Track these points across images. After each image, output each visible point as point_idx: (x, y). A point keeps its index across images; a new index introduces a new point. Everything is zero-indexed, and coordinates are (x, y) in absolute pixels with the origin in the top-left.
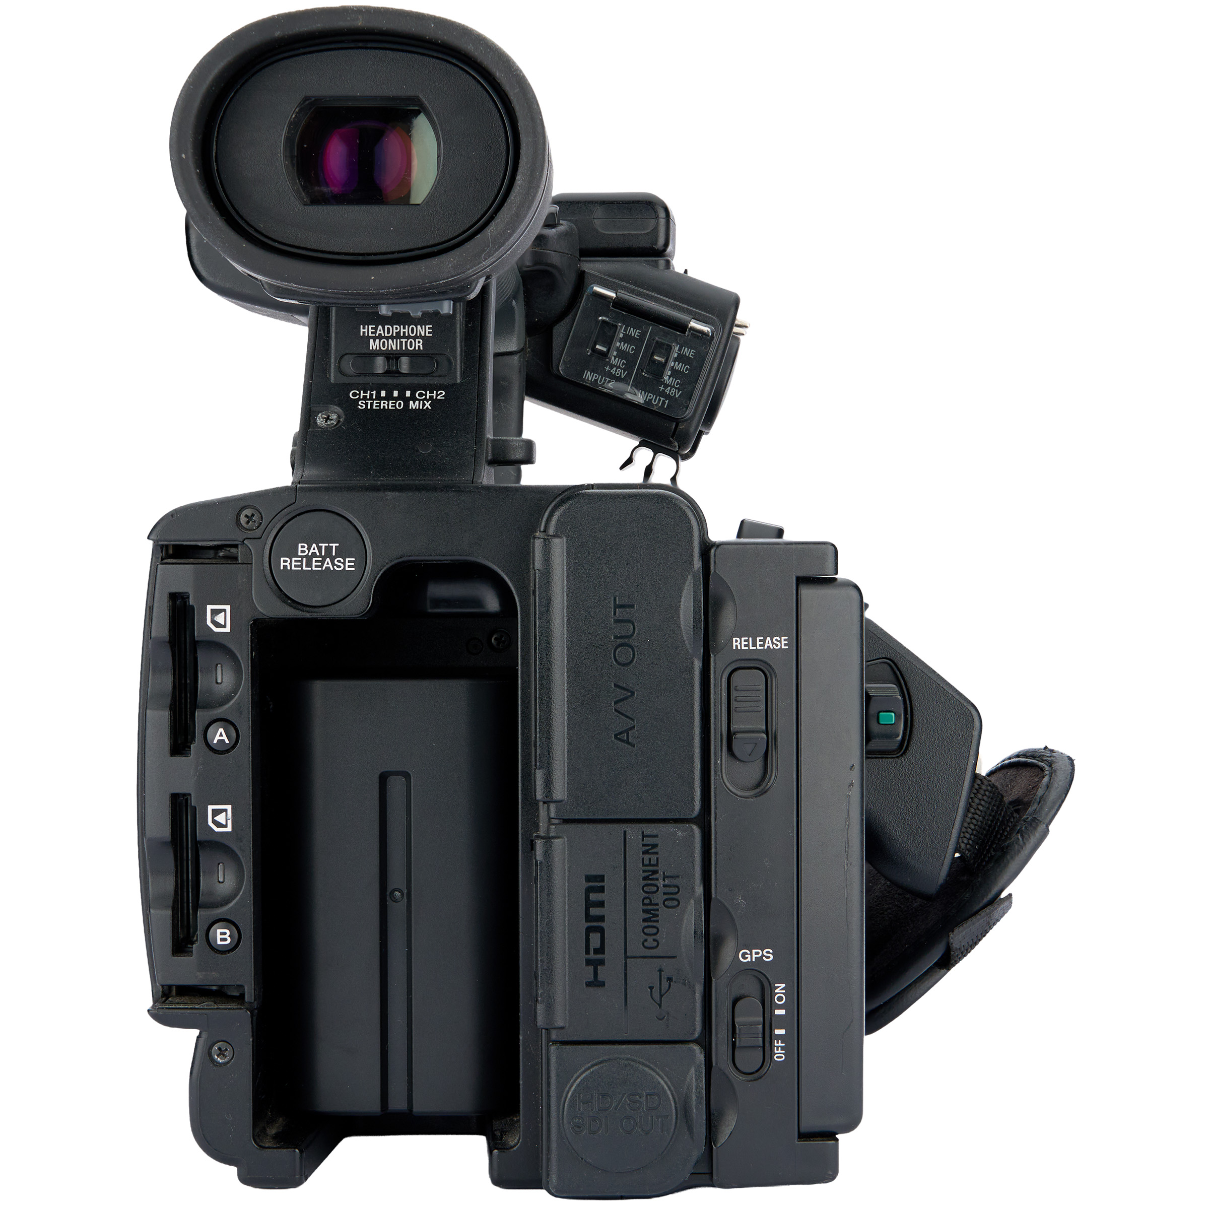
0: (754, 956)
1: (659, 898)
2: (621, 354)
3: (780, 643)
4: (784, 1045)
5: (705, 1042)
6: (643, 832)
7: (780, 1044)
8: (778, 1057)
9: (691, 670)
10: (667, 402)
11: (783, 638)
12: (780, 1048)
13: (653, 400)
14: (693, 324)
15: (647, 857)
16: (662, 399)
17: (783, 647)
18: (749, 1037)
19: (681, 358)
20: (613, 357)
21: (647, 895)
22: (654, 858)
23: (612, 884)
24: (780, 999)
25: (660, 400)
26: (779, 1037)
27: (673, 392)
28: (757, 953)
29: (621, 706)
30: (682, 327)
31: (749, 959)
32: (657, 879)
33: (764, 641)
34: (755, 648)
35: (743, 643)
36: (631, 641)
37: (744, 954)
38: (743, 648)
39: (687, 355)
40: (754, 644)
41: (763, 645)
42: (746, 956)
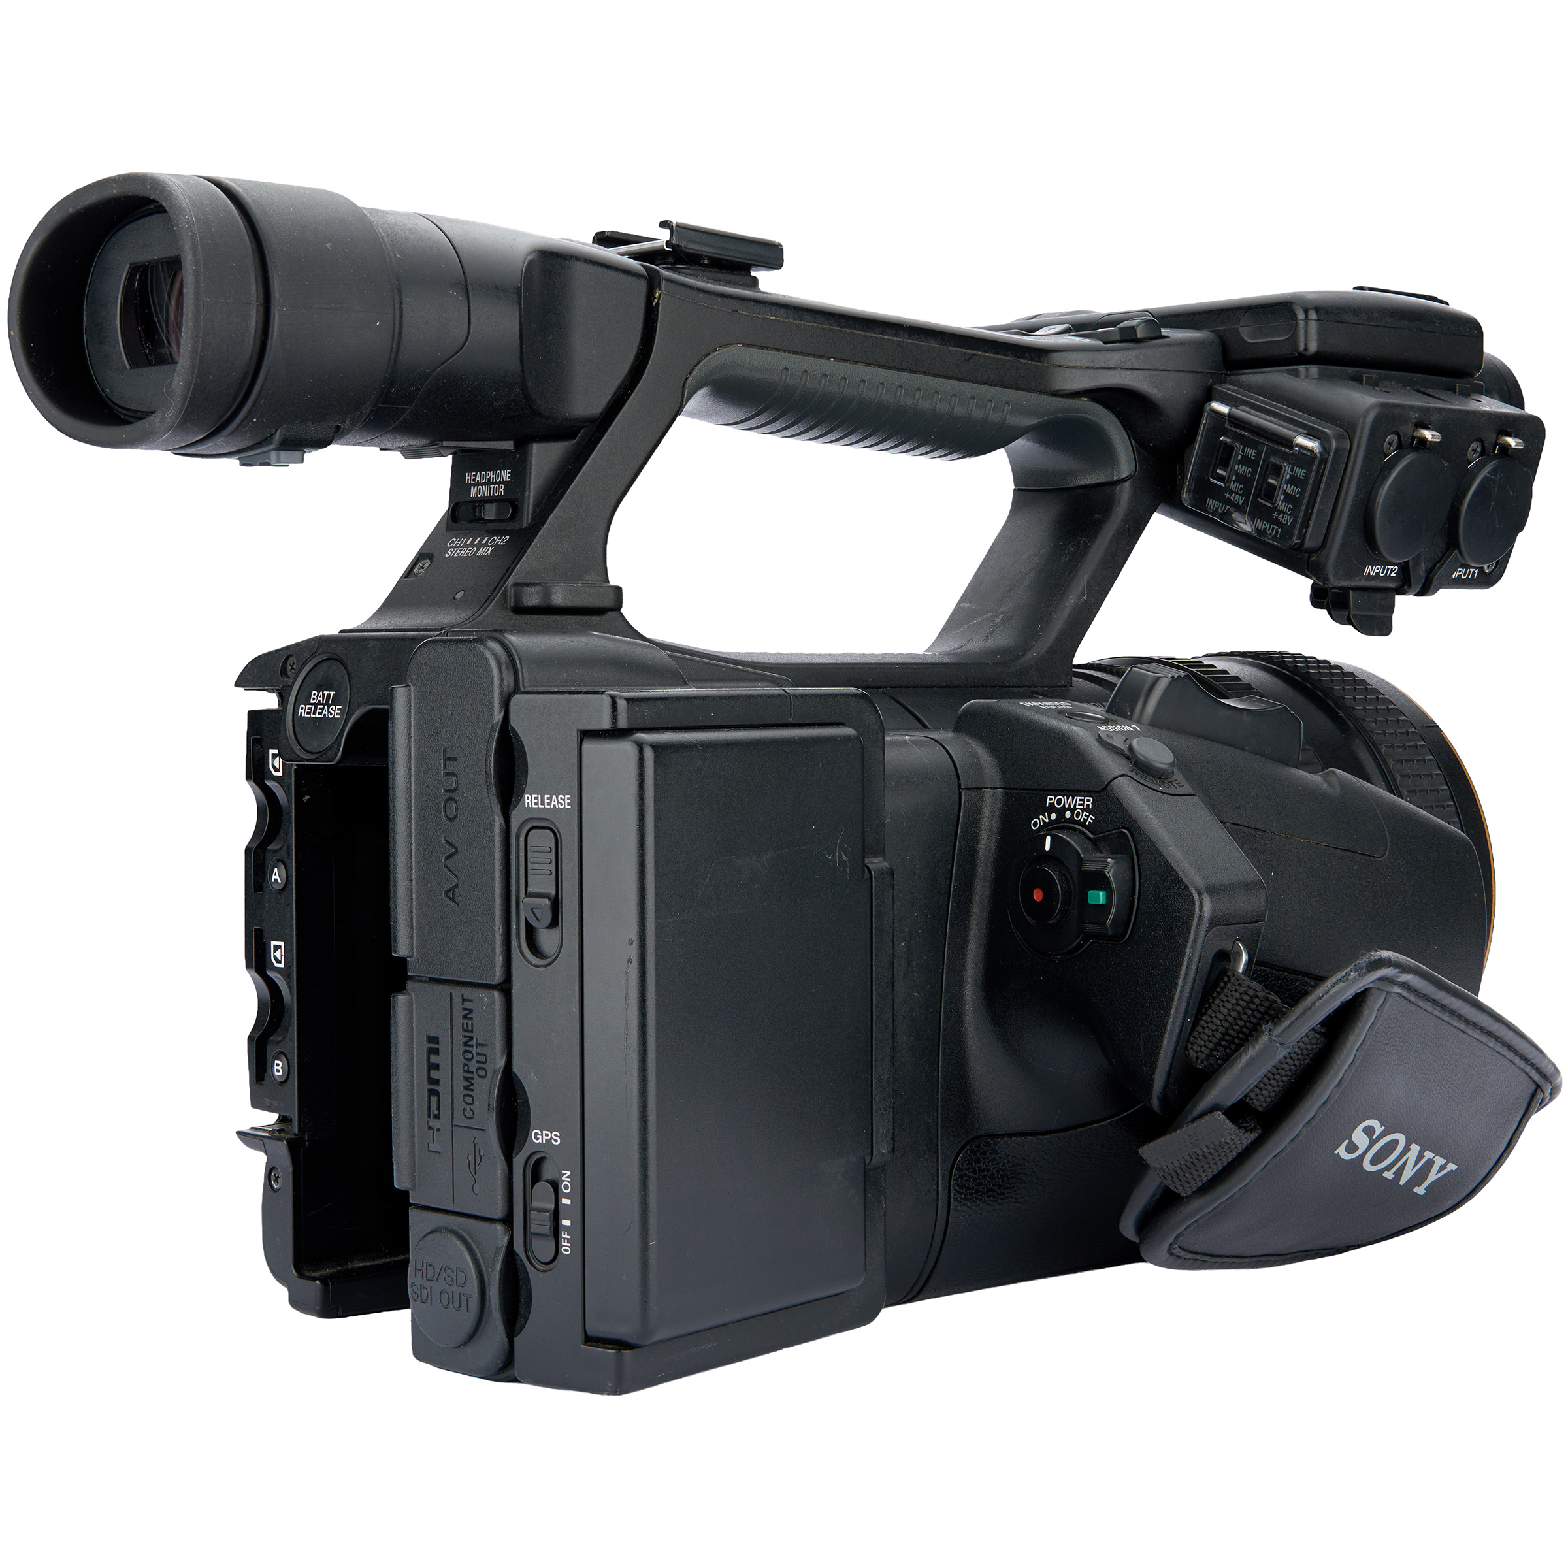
0: (545, 1138)
1: (473, 1066)
2: (1240, 479)
3: (563, 801)
4: (569, 1237)
5: (507, 1221)
6: (462, 995)
7: (566, 1236)
8: (565, 1250)
9: (492, 828)
10: (1280, 530)
11: (567, 796)
12: (566, 1240)
13: (1268, 529)
14: (1301, 440)
15: (465, 1021)
16: (1276, 527)
17: (567, 807)
18: (540, 1223)
19: (1293, 481)
20: (1232, 482)
21: (466, 1062)
22: (470, 1022)
23: (444, 1046)
24: (566, 1187)
25: (1273, 528)
26: (566, 1228)
27: (1286, 519)
28: (547, 1135)
29: (450, 863)
30: (1289, 443)
31: (540, 1141)
32: (472, 1046)
33: (550, 799)
34: (543, 806)
35: (534, 801)
36: (455, 795)
37: (536, 1134)
38: (534, 806)
39: (1298, 476)
40: (543, 803)
41: (549, 804)
42: (538, 1137)
